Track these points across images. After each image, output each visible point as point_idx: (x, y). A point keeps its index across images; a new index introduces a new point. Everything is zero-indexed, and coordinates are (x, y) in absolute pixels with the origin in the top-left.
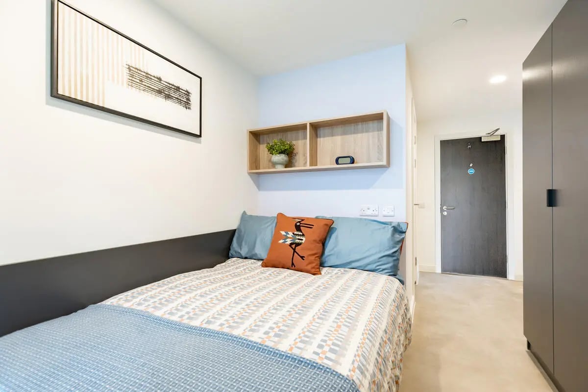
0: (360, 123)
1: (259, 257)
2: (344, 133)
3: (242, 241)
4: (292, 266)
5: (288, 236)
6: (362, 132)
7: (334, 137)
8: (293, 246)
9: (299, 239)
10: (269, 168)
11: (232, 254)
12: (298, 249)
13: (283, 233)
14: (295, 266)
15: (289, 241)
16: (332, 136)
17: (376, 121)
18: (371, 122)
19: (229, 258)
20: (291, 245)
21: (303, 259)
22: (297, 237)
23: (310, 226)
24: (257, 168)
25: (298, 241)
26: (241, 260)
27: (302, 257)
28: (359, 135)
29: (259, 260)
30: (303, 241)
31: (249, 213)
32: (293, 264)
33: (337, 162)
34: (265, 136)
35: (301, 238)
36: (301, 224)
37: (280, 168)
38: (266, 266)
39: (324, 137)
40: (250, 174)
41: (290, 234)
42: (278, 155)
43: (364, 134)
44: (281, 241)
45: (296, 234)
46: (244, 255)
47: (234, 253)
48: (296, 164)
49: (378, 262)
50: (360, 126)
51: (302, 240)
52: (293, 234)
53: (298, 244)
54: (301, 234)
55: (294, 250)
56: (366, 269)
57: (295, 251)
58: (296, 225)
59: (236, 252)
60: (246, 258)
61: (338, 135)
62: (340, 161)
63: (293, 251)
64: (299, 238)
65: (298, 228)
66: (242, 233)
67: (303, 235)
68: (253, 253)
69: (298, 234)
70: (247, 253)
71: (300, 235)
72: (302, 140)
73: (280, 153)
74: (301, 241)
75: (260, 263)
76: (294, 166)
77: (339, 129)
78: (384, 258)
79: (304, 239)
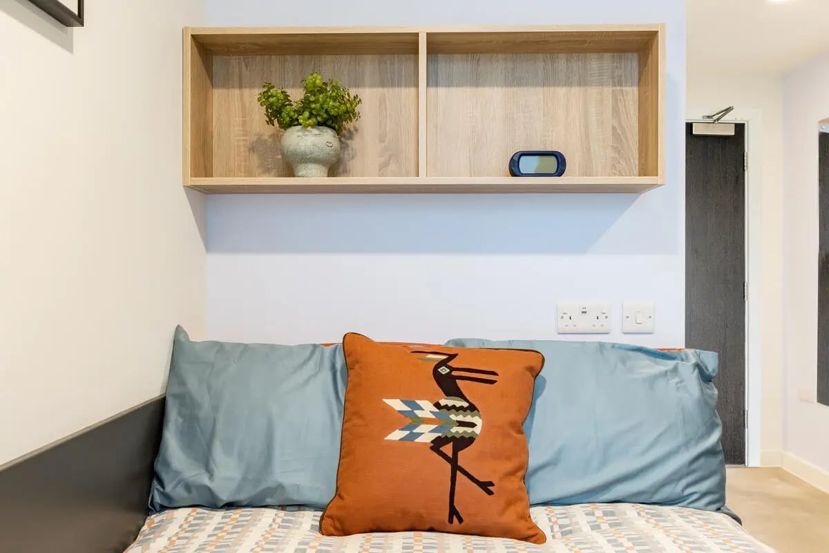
0: (563, 56)
1: (297, 498)
2: (514, 81)
3: (209, 446)
4: (451, 521)
5: (418, 413)
6: (568, 83)
7: (480, 89)
8: (448, 449)
9: (461, 424)
10: (249, 174)
11: (165, 496)
12: (464, 457)
13: (397, 405)
14: (461, 520)
15: (427, 435)
16: (477, 84)
17: (607, 55)
18: (594, 56)
20: (437, 445)
21: (490, 493)
22: (453, 417)
23: (486, 377)
24: (208, 173)
25: (461, 430)
26: (218, 515)
27: (486, 486)
28: (561, 91)
29: (301, 506)
30: (477, 430)
32: (453, 512)
33: (514, 170)
34: (234, 60)
35: (469, 419)
36: (452, 369)
37: (314, 175)
38: (345, 532)
39: (450, 84)
41: (427, 409)
42: (315, 131)
43: (573, 89)
44: (397, 435)
45: (446, 407)
46: (225, 497)
47: (178, 492)
48: (354, 164)
50: (562, 62)
51: (472, 425)
52: (437, 405)
53: (463, 443)
54: (465, 405)
55: (453, 461)
57: (455, 468)
58: (436, 373)
59: (188, 488)
60: (230, 505)
61: (491, 84)
62: (527, 164)
63: (449, 466)
64: (461, 418)
65: (448, 385)
66: (204, 412)
67: (472, 408)
68: (269, 483)
69: (454, 407)
70: (239, 489)
71: (461, 408)
72: (372, 86)
73: (319, 124)
74: (469, 430)
75: (309, 519)
76: (346, 172)
77: (498, 66)
79: (477, 420)
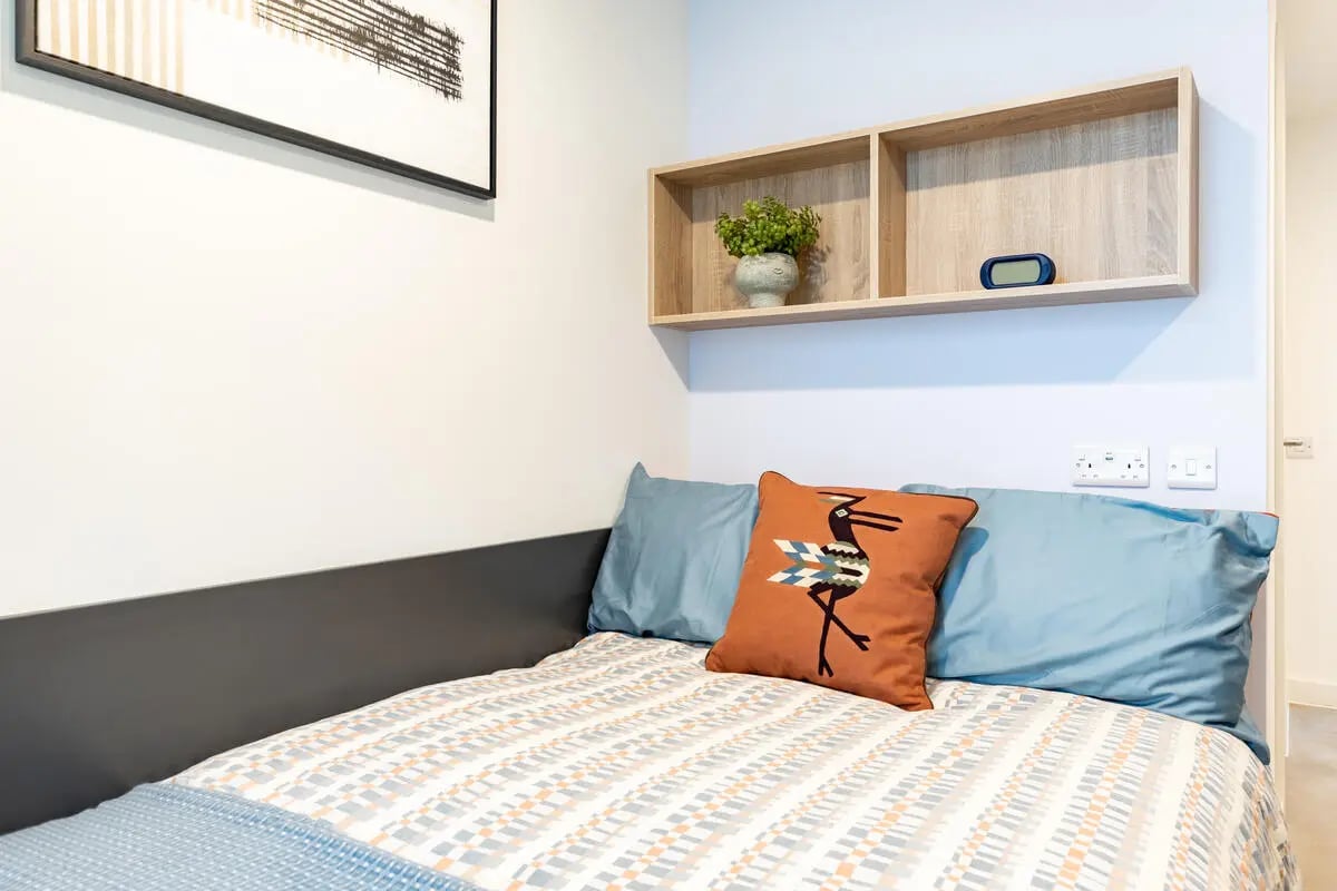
0: (1077, 127)
1: (696, 633)
2: (1011, 168)
3: (634, 571)
4: (821, 673)
5: (804, 556)
6: (1084, 162)
7: (970, 185)
8: (825, 596)
9: (846, 571)
10: (725, 308)
11: (597, 619)
12: (841, 608)
13: (785, 546)
14: (831, 674)
15: (807, 578)
16: (965, 182)
17: (1140, 117)
18: (1120, 120)
19: (586, 632)
20: (815, 590)
21: (864, 648)
22: (839, 563)
23: (886, 523)
24: (683, 308)
25: (844, 577)
26: (630, 642)
27: (860, 640)
28: (1074, 174)
29: (694, 642)
30: (862, 580)
31: (653, 472)
32: (823, 663)
33: (986, 279)
34: (712, 192)
35: (855, 566)
36: (851, 512)
37: (768, 306)
38: (724, 670)
39: (933, 184)
40: (655, 327)
41: (813, 552)
42: (763, 259)
43: (1092, 167)
44: (779, 577)
45: (834, 552)
46: (639, 623)
47: (605, 616)
48: (827, 289)
49: (1161, 668)
50: (1075, 137)
51: (858, 574)
52: (825, 549)
53: (843, 591)
54: (855, 551)
55: (829, 610)
56: (1110, 693)
57: (830, 616)
58: (833, 517)
59: (611, 612)
60: (647, 634)
61: (983, 178)
62: (999, 274)
63: (823, 614)
64: (846, 565)
65: (841, 529)
66: (634, 545)
67: (862, 556)
68: (675, 617)
69: (842, 553)
70: (653, 615)
71: (850, 554)
72: (846, 199)
73: (767, 250)
74: (853, 578)
75: (701, 654)
76: (819, 299)
77: (994, 152)
78: (1189, 654)
79: (864, 569)
